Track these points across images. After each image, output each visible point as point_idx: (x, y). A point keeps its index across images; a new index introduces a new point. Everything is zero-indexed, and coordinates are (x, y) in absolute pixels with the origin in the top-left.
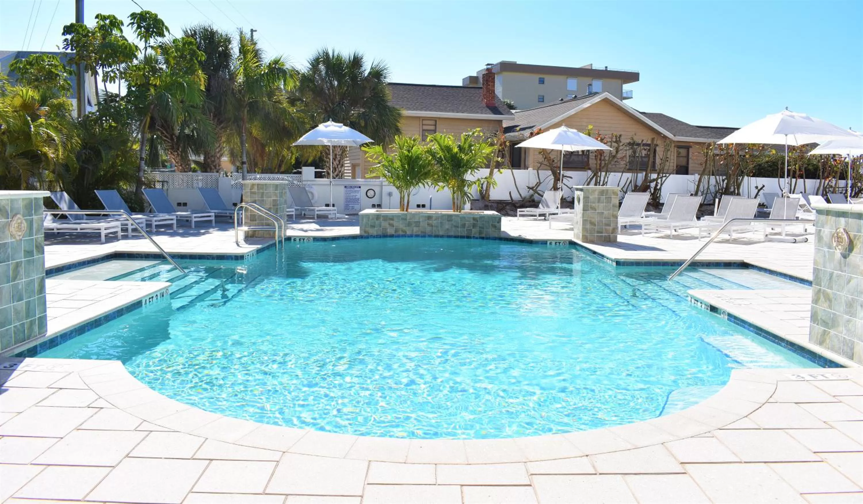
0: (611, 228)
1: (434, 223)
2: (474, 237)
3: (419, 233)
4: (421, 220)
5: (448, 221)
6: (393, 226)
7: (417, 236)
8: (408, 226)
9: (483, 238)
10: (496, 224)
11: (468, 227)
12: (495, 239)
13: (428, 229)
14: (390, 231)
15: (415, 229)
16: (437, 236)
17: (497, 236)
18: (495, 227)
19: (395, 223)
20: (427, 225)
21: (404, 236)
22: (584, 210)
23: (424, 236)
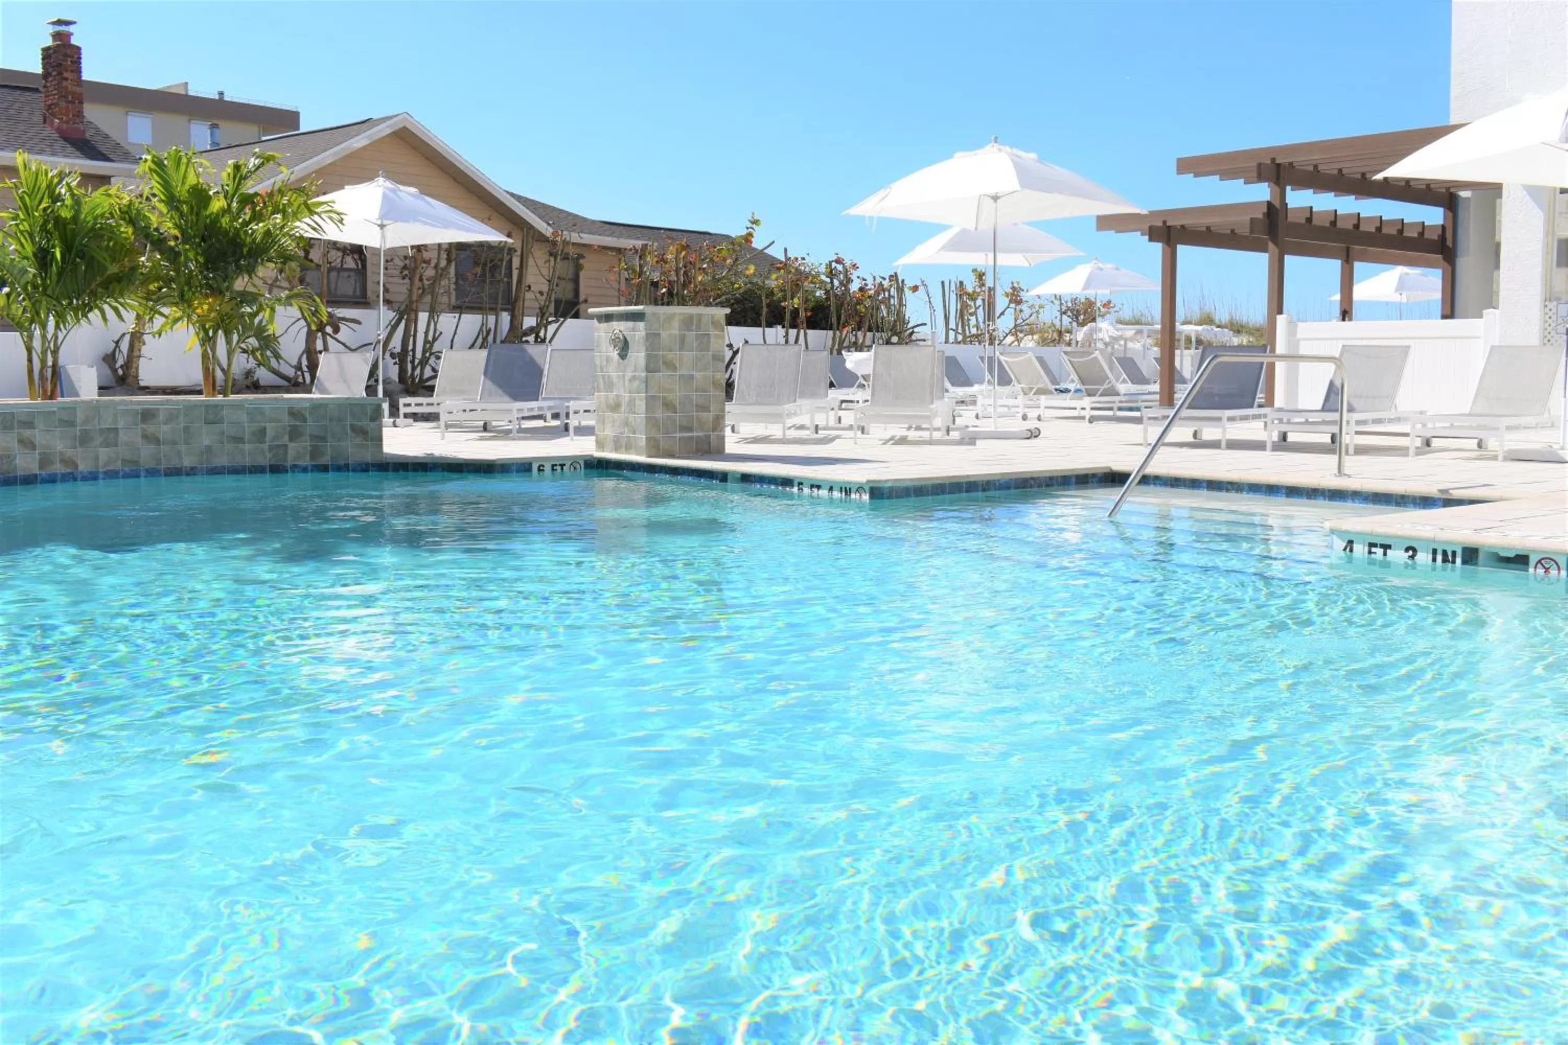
0: (709, 417)
1: (164, 430)
2: (294, 467)
3: (118, 465)
4: (121, 424)
5: (207, 422)
6: (34, 447)
7: (112, 475)
8: (81, 445)
9: (324, 469)
10: (365, 423)
11: (276, 438)
12: (364, 468)
13: (146, 453)
14: (26, 463)
15: (104, 453)
16: (175, 472)
17: (369, 458)
18: (362, 432)
19: (38, 436)
20: (140, 440)
21: (71, 477)
22: (648, 369)
23: (135, 475)
